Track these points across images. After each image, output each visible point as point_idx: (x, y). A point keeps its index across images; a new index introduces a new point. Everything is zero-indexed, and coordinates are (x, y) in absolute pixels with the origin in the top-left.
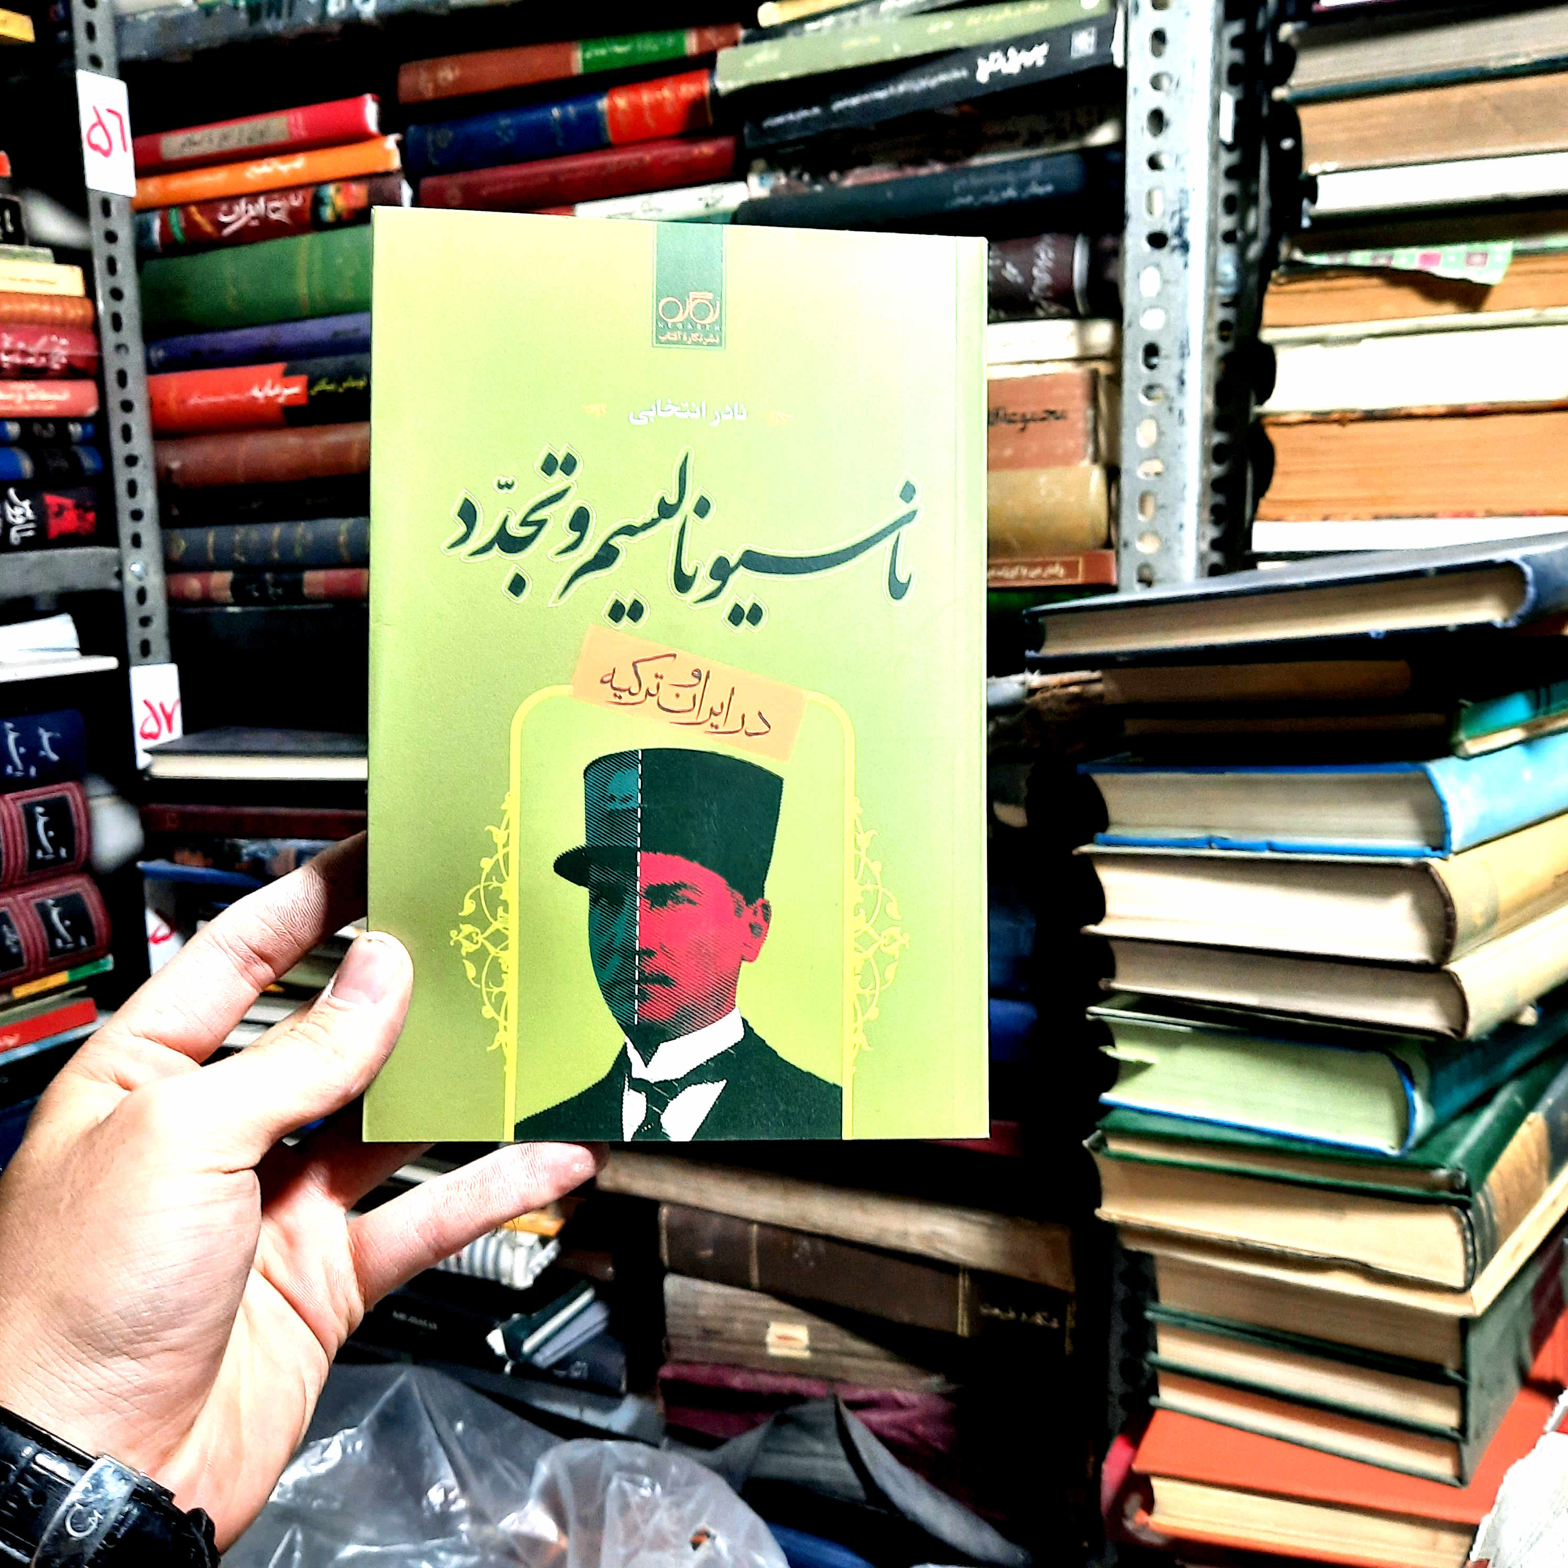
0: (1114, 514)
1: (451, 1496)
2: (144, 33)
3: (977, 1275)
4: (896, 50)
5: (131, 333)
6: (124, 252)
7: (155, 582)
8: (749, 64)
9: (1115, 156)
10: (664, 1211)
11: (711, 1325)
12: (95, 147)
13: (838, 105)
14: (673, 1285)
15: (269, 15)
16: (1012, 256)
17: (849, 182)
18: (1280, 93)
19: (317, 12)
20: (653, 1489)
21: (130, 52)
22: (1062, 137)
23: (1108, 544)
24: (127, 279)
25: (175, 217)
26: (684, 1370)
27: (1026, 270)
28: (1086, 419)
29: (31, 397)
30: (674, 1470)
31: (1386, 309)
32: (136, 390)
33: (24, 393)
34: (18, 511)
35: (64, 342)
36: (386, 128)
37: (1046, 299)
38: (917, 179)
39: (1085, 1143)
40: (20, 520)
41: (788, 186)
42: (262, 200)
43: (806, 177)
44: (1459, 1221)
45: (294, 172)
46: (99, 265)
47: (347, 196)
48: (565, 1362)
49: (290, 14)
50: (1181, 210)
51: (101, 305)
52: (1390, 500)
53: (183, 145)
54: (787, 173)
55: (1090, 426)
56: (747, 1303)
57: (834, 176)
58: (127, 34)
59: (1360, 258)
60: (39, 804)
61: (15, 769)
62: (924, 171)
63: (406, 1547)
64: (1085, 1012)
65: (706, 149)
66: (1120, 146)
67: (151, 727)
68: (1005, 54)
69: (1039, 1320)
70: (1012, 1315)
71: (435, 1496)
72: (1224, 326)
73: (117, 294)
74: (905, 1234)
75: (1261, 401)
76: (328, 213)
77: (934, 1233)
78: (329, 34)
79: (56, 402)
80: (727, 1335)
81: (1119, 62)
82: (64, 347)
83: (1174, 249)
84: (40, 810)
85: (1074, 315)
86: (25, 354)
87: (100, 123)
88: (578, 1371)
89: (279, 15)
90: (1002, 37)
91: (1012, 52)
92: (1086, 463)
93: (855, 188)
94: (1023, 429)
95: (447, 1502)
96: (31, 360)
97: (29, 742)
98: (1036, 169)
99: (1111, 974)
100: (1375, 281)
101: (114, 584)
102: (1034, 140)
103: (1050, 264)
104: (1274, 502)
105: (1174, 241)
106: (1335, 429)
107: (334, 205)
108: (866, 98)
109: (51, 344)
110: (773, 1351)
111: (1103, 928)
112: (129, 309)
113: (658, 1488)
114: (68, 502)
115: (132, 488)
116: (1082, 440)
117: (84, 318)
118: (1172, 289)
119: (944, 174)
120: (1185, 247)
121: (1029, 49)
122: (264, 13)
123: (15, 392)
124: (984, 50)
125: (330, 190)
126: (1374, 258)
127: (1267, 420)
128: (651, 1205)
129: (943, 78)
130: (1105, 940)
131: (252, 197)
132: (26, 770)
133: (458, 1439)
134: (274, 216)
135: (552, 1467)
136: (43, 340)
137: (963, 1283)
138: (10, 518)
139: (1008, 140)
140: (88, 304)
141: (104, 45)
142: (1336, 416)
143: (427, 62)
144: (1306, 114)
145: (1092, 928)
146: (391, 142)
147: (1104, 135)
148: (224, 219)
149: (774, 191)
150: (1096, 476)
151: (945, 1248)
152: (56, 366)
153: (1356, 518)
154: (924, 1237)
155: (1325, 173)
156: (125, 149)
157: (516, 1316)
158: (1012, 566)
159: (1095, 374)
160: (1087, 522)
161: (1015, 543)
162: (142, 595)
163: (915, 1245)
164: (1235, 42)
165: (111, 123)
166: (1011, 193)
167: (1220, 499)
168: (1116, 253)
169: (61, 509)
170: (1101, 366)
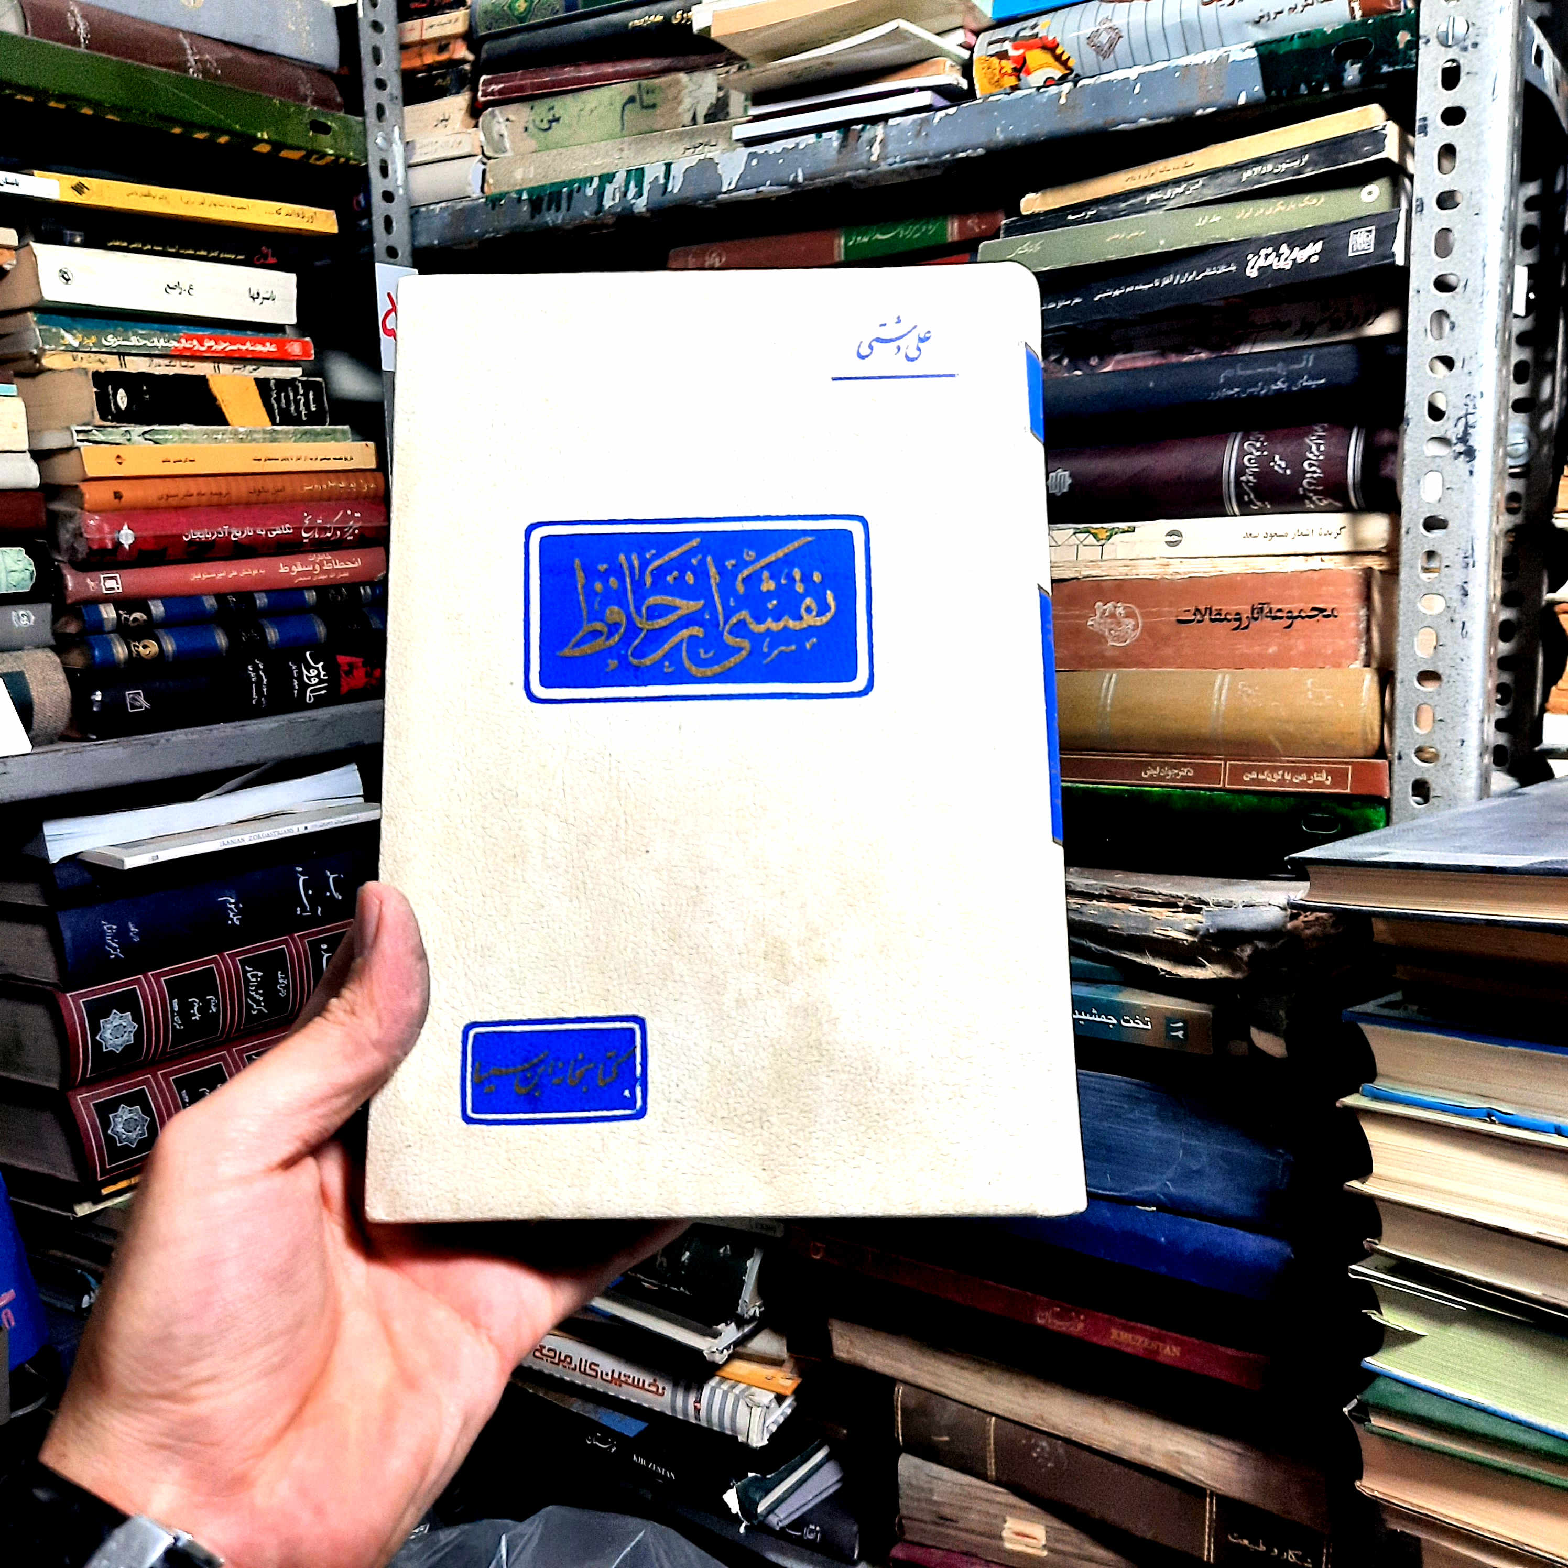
0: (1387, 718)
2: (437, 223)
3: (1224, 1501)
4: (1161, 245)
9: (1394, 350)
10: (900, 1390)
11: (947, 1511)
12: (390, 334)
13: (1101, 296)
14: (907, 1465)
15: (549, 209)
16: (1280, 448)
17: (1109, 367)
19: (594, 207)
21: (423, 241)
22: (1337, 327)
23: (1381, 752)
26: (919, 1553)
27: (1296, 462)
28: (1357, 618)
29: (327, 566)
33: (321, 564)
34: (313, 673)
37: (1316, 492)
38: (1179, 365)
39: (1345, 1410)
40: (315, 681)
43: (1065, 362)
48: (799, 1523)
49: (568, 209)
50: (1466, 415)
55: (1363, 625)
56: (983, 1494)
57: (1094, 362)
58: (421, 223)
60: (323, 941)
61: (304, 909)
62: (1189, 358)
64: (1347, 1270)
66: (1400, 337)
68: (1277, 250)
69: (1291, 1556)
70: (1262, 1548)
72: (1513, 497)
74: (1149, 1449)
75: (1553, 589)
77: (1178, 1452)
78: (606, 226)
79: (349, 570)
80: (961, 1524)
81: (1400, 261)
82: (357, 520)
83: (1458, 454)
84: (324, 947)
85: (1346, 508)
86: (323, 529)
87: (395, 308)
88: (812, 1533)
89: (558, 209)
90: (1274, 232)
91: (1284, 248)
92: (1358, 664)
93: (1116, 372)
94: (1289, 626)
96: (329, 534)
97: (317, 884)
98: (1309, 361)
99: (1377, 1234)
102: (1307, 331)
103: (1321, 457)
105: (1459, 447)
108: (1129, 289)
109: (345, 518)
110: (1008, 1545)
111: (1369, 1187)
114: (358, 661)
116: (1354, 641)
117: (376, 490)
118: (1454, 496)
119: (1208, 362)
120: (1470, 453)
121: (1303, 247)
122: (544, 206)
123: (313, 563)
127: (1559, 608)
128: (889, 1382)
129: (1211, 272)
130: (1370, 1200)
132: (314, 910)
136: (340, 515)
137: (1210, 1508)
138: (306, 680)
139: (1278, 329)
140: (379, 475)
141: (400, 237)
143: (695, 248)
145: (1355, 1184)
147: (1383, 325)
150: (1369, 679)
151: (1190, 1470)
152: (350, 537)
154: (1168, 1455)
157: (751, 1475)
158: (1274, 769)
159: (1369, 571)
160: (1358, 728)
161: (1277, 744)
163: (1158, 1462)
164: (1530, 204)
166: (1280, 385)
167: (1506, 678)
168: (1394, 448)
169: (351, 666)
170: (1376, 563)
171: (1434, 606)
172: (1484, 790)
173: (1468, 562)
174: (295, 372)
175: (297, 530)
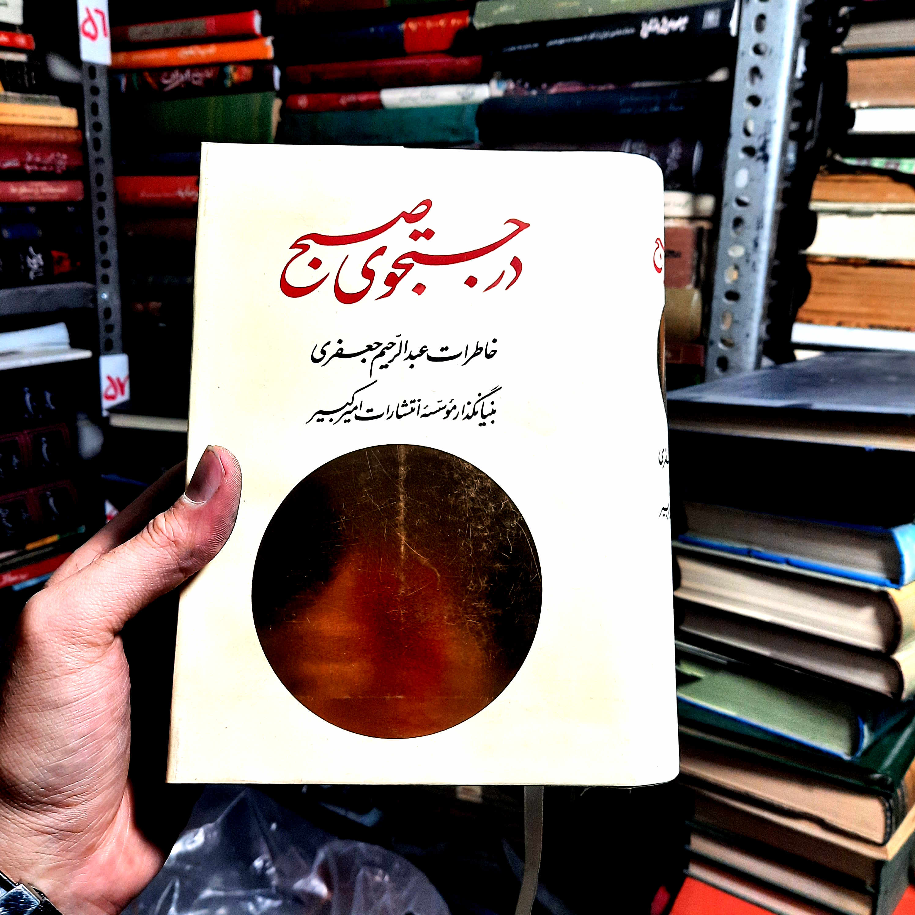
1: (267, 864)
4: (589, 11)
5: (105, 152)
6: (102, 101)
7: (116, 304)
8: (495, 12)
12: (87, 34)
13: (551, 43)
16: (654, 149)
17: (553, 91)
18: (836, 50)
20: (384, 877)
22: (691, 75)
23: (701, 341)
24: (104, 117)
25: (134, 78)
27: (663, 159)
28: (693, 258)
29: (44, 190)
30: (397, 866)
31: (890, 196)
32: (107, 187)
33: (40, 188)
34: (34, 261)
35: (65, 156)
36: (265, 33)
37: (673, 179)
38: (596, 92)
40: (35, 266)
41: (515, 89)
42: (188, 73)
43: (527, 85)
44: (884, 805)
45: (208, 56)
46: (87, 108)
47: (240, 74)
50: (765, 134)
51: (88, 134)
52: (880, 316)
53: (142, 34)
54: (515, 81)
55: (695, 263)
57: (544, 86)
59: (878, 163)
60: (44, 435)
61: (30, 415)
62: (602, 88)
63: (240, 893)
65: (465, 61)
66: (730, 82)
67: (111, 392)
68: (660, 20)
71: (258, 863)
73: (97, 127)
76: (228, 83)
79: (58, 194)
81: (733, 32)
82: (64, 160)
83: (758, 159)
84: (44, 439)
85: (690, 190)
86: (40, 165)
87: (90, 18)
90: (659, 8)
91: (665, 20)
92: (690, 287)
93: (557, 94)
95: (264, 869)
96: (45, 168)
97: (37, 399)
98: (674, 95)
100: (886, 178)
101: (91, 305)
103: (678, 157)
104: (807, 311)
105: (760, 154)
106: (850, 269)
107: (232, 78)
108: (569, 40)
109: (56, 158)
110: (460, 796)
112: (104, 136)
113: (387, 878)
114: (64, 255)
115: (104, 247)
116: (689, 272)
117: (77, 141)
118: (755, 185)
119: (614, 92)
120: (766, 158)
121: (676, 18)
123: (34, 187)
124: (646, 16)
125: (230, 69)
126: (888, 164)
127: (808, 259)
129: (619, 33)
131: (182, 68)
132: (36, 416)
133: (273, 833)
134: (195, 82)
135: (326, 854)
136: (52, 156)
138: (30, 265)
140: (80, 132)
142: (852, 261)
144: (853, 65)
146: (268, 42)
147: (720, 76)
148: (165, 82)
149: (506, 92)
150: (696, 296)
152: (59, 171)
153: (858, 326)
155: (860, 108)
156: (105, 35)
159: (700, 230)
160: (688, 324)
162: (108, 312)
164: (809, 9)
165: (98, 19)
166: (656, 109)
169: (61, 259)
170: (705, 225)
171: (737, 252)
172: (758, 365)
173: (759, 225)
174: (22, 58)
175: (23, 163)
